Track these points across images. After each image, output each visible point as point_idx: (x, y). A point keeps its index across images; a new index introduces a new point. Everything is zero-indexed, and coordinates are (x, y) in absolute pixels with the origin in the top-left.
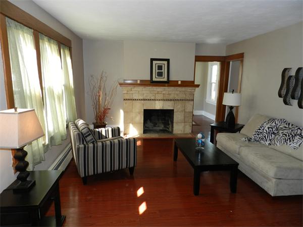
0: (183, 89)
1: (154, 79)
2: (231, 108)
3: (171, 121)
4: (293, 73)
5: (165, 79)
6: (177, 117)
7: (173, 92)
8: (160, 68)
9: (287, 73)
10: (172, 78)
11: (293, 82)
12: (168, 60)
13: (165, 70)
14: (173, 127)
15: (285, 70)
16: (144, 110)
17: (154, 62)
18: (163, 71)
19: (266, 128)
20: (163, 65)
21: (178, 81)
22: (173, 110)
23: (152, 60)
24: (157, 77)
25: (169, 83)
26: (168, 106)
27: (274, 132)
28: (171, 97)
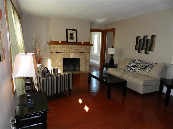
0: (85, 46)
1: (69, 41)
2: (112, 56)
3: (78, 64)
4: (142, 38)
5: (75, 41)
6: (82, 62)
7: (80, 48)
8: (72, 34)
9: (139, 38)
10: (79, 40)
11: (142, 42)
12: (76, 30)
13: (74, 36)
14: (79, 68)
15: (138, 37)
16: (64, 59)
17: (69, 31)
18: (73, 36)
19: (132, 64)
20: (73, 33)
21: (82, 42)
22: (80, 58)
23: (67, 30)
24: (70, 39)
25: (76, 43)
26: (77, 56)
27: (136, 66)
28: (79, 51)
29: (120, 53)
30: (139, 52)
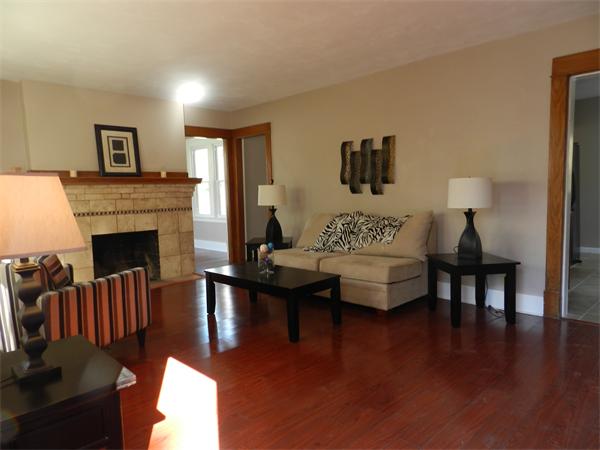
0: (172, 188)
1: (109, 169)
2: (273, 210)
3: (150, 256)
4: (357, 147)
5: (133, 169)
6: (165, 245)
7: (153, 195)
8: (118, 145)
9: (348, 148)
10: (148, 166)
11: (359, 159)
12: (134, 131)
13: (129, 151)
14: (157, 266)
15: (344, 145)
16: (93, 237)
17: (104, 133)
18: (125, 151)
19: (340, 225)
20: (125, 141)
21: (159, 174)
22: (156, 232)
23: (99, 128)
24: (113, 164)
25: (140, 177)
26: (143, 224)
27: (350, 231)
28: (150, 205)
29: (297, 199)
30: (354, 190)
